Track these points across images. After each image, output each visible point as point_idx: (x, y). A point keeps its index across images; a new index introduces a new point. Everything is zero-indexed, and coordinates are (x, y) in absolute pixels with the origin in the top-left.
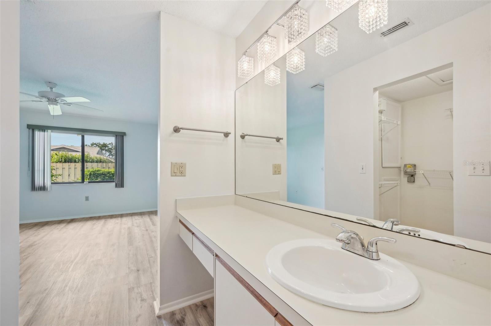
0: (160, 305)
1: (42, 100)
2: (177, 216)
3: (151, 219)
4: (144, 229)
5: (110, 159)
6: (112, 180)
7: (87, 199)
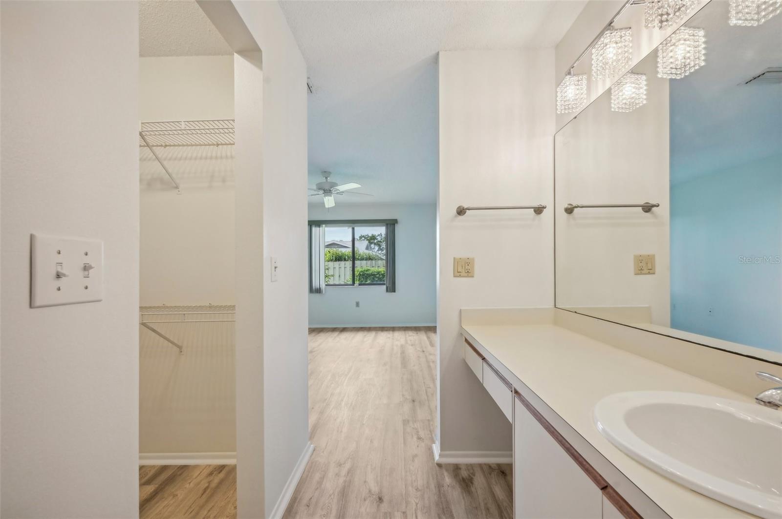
0: (441, 451)
1: (319, 193)
2: (463, 333)
3: (428, 338)
4: (419, 349)
5: (380, 256)
6: (382, 283)
7: (358, 304)
